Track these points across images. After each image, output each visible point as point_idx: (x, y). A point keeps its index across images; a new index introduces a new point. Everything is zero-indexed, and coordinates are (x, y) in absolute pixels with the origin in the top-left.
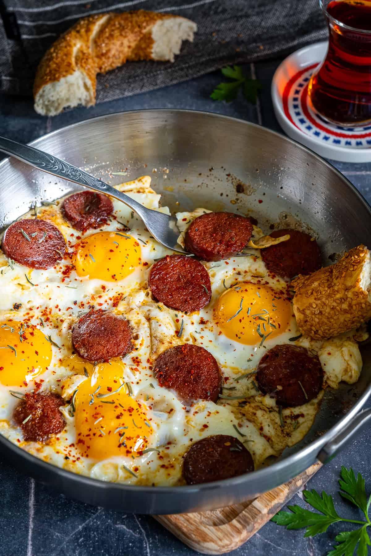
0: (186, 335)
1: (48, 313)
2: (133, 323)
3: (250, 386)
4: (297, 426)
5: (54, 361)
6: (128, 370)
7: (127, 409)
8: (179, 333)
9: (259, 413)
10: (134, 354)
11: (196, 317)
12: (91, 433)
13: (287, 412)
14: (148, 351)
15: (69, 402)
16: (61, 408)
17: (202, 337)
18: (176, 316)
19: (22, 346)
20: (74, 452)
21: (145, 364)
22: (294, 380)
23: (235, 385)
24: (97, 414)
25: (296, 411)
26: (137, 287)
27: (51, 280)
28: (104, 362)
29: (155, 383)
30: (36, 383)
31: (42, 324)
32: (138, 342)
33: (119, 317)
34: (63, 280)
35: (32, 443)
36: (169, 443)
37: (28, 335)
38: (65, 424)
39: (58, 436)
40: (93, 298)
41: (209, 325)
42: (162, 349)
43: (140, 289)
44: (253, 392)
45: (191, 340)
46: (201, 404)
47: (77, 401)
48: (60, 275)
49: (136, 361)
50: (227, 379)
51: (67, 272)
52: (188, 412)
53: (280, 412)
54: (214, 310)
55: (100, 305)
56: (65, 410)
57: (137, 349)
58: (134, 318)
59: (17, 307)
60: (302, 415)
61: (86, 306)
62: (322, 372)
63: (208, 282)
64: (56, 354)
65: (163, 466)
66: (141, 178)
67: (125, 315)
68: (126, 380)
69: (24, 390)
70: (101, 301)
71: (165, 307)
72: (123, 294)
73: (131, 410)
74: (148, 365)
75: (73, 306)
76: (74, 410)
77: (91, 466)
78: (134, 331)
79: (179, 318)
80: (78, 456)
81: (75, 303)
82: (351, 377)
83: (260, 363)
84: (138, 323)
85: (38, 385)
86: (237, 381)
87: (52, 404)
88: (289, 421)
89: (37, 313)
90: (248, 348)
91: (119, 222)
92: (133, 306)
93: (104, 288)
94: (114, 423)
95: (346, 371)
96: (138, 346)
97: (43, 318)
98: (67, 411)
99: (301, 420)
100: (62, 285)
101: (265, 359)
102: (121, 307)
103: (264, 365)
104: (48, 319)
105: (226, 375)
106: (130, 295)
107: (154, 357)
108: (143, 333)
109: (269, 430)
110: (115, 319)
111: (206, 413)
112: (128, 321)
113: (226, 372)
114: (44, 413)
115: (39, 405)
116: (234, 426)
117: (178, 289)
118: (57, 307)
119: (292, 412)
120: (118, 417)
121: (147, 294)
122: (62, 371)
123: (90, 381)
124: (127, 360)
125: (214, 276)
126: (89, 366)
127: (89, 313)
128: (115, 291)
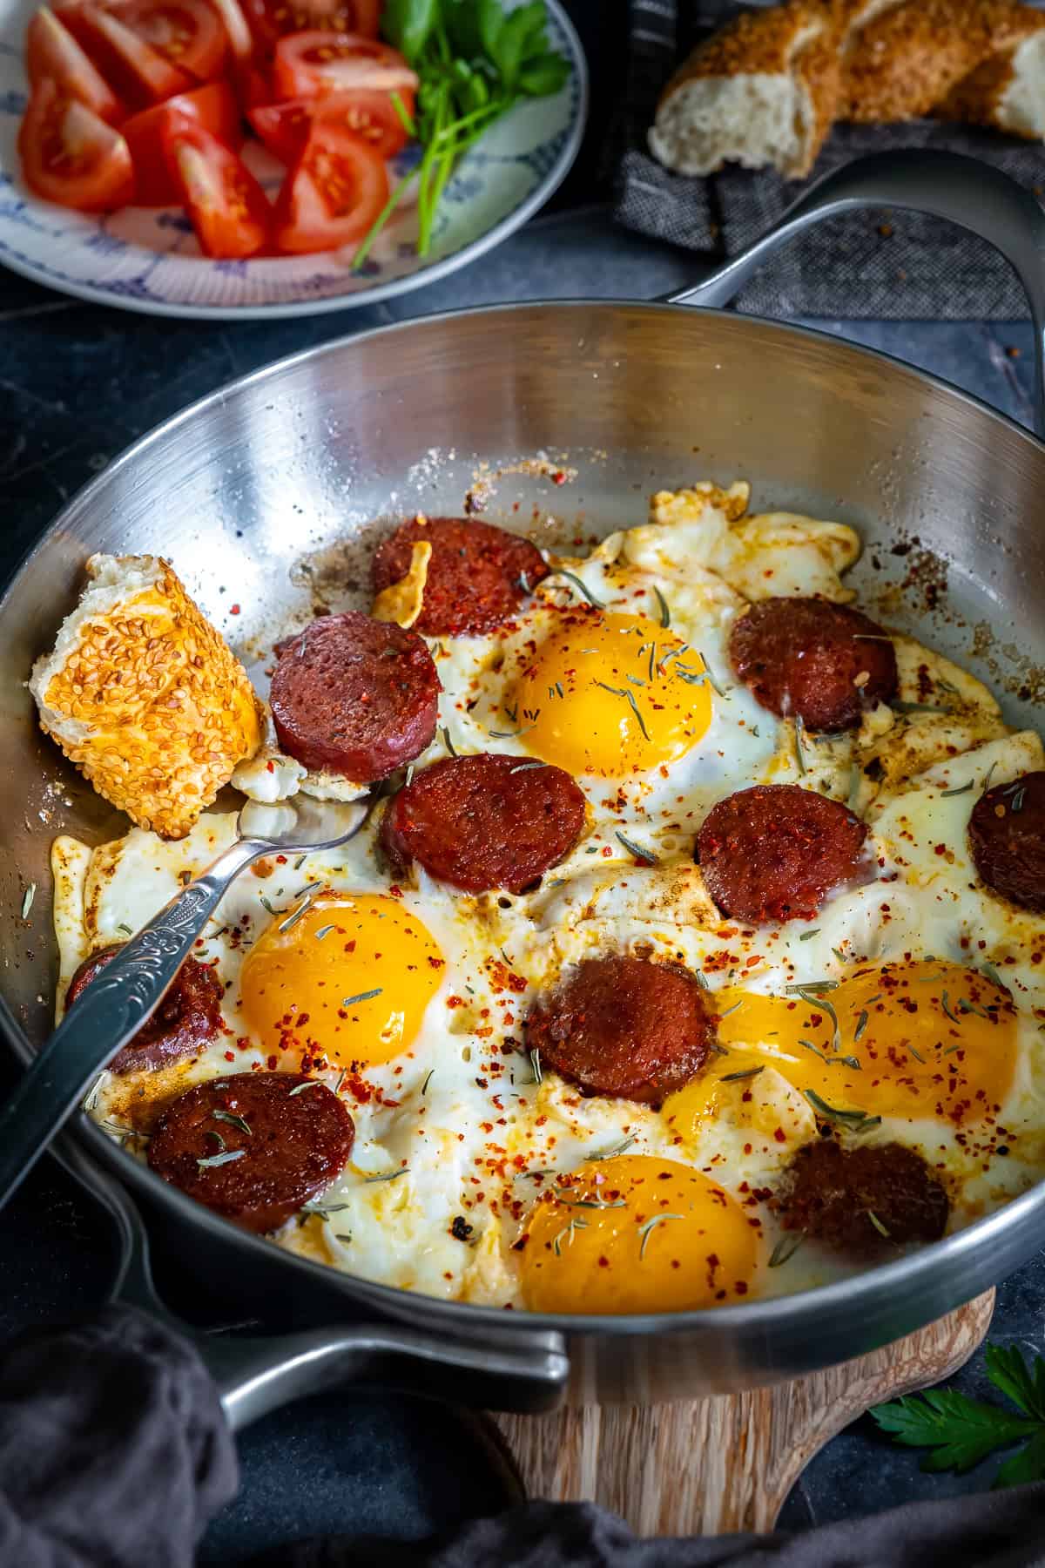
0: (653, 846)
1: (498, 1157)
2: (595, 953)
3: (823, 750)
4: (947, 685)
6: (747, 984)
7: (885, 989)
8: (643, 860)
9: (912, 743)
10: (695, 964)
11: (600, 812)
12: (948, 1077)
13: (909, 697)
14: (689, 931)
16: (845, 1148)
17: (665, 814)
18: (591, 850)
21: (733, 945)
22: (847, 644)
24: (892, 1052)
25: (908, 677)
26: (473, 921)
28: (714, 1030)
29: (798, 927)
30: (751, 1202)
31: (536, 1177)
32: (661, 951)
33: (567, 977)
34: (390, 1104)
36: (964, 941)
38: (896, 1148)
39: (932, 1163)
40: (483, 1035)
41: (632, 790)
42: (701, 898)
43: (484, 917)
44: (841, 747)
45: (673, 837)
46: (876, 845)
49: (716, 963)
50: (796, 783)
51: (361, 1092)
52: (895, 877)
53: (907, 710)
54: (589, 767)
55: (509, 1019)
56: (854, 1137)
57: (680, 955)
58: (578, 945)
59: (460, 1229)
60: (923, 670)
61: (500, 1058)
62: (815, 602)
63: (501, 760)
64: (653, 1149)
65: (1036, 958)
66: (56, 860)
67: (566, 964)
68: (777, 991)
69: (771, 1229)
70: (498, 1014)
71: (560, 869)
72: (490, 959)
73: (888, 983)
74: (738, 938)
75: (488, 1091)
76: (860, 1115)
78: (622, 953)
79: (600, 845)
80: (991, 1131)
81: (482, 1084)
83: (775, 711)
84: (595, 940)
85: (762, 1196)
86: (804, 772)
88: (933, 697)
93: (453, 1001)
94: (928, 1019)
95: (826, 555)
96: (674, 950)
97: (514, 1172)
98: (857, 1134)
99: (933, 675)
101: (765, 696)
102: (533, 971)
104: (520, 1163)
105: (789, 784)
106: (499, 944)
107: (716, 919)
108: (631, 931)
109: (957, 737)
110: (575, 988)
111: (903, 841)
112: (587, 962)
116: (946, 793)
118: (488, 1128)
119: (911, 687)
120: (912, 1009)
121: (505, 903)
124: (713, 981)
125: (473, 746)
126: (725, 1066)
127: (527, 1054)
128: (474, 974)
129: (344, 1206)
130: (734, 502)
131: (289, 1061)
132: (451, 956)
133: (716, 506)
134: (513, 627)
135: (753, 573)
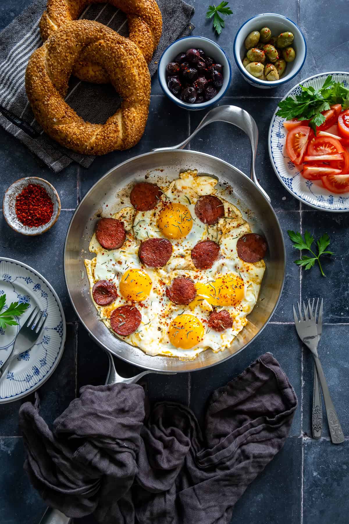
0: (184, 253)
1: (164, 315)
2: (176, 277)
3: (212, 228)
4: (233, 211)
5: (191, 313)
6: (201, 282)
7: (223, 284)
8: (182, 256)
9: (227, 227)
10: (192, 278)
11: (175, 248)
12: (233, 300)
13: (226, 215)
14: (191, 271)
15: (214, 308)
16: (217, 312)
17: (186, 246)
18: (174, 256)
19: (187, 328)
20: (238, 307)
21: (198, 274)
22: (216, 209)
23: (210, 235)
24: (224, 296)
25: (226, 210)
26: (156, 273)
27: (146, 313)
28: (196, 292)
29: (209, 270)
30: (203, 322)
31: (170, 318)
32: (187, 276)
33: (172, 282)
34: (146, 307)
35: (233, 325)
36: (236, 267)
37: (181, 325)
38: (225, 310)
39: (230, 313)
40: (159, 294)
41: (180, 242)
42: (193, 265)
43: (157, 272)
44: (215, 227)
45: (187, 251)
46: (221, 251)
47: (216, 305)
48: (143, 308)
49: (196, 277)
50: (208, 238)
51: (141, 305)
52: (224, 257)
53: (226, 218)
54: (172, 238)
55: (163, 291)
56: (218, 310)
58: (173, 276)
59: (159, 329)
60: (229, 208)
61: (163, 297)
62: (210, 196)
63: (157, 239)
64: (188, 312)
65: (247, 271)
66: (85, 265)
67: (172, 280)
68: (206, 282)
69: (206, 327)
70: (161, 290)
71: (169, 261)
72: (159, 280)
73: (223, 282)
74: (199, 272)
75: (161, 304)
76: (219, 306)
77: (245, 300)
78: (180, 276)
79: (175, 255)
80: (240, 306)
81: (160, 302)
82: (215, 183)
83: (204, 222)
84: (176, 274)
85: (205, 321)
86: (209, 234)
87: (214, 316)
88: (230, 215)
89: (163, 320)
90: (193, 226)
91: (114, 278)
92: (167, 275)
93: (154, 289)
94: (230, 290)
95: (211, 185)
96: (189, 276)
97: (166, 317)
98: (219, 309)
99: (230, 210)
100: (149, 308)
101: (202, 220)
102: (166, 281)
103: (205, 221)
104: (167, 316)
105: (206, 239)
106: (160, 277)
107: (195, 269)
108: (182, 272)
109: (235, 224)
110: (174, 284)
111: (226, 250)
112: (175, 279)
113: (205, 238)
114: (220, 319)
115: (216, 321)
116: (233, 239)
117: (160, 254)
118: (162, 311)
120: (228, 288)
121: (161, 269)
122: (197, 310)
123: (206, 299)
124: (196, 281)
125: (152, 236)
126: (198, 298)
127: (167, 296)
128: (157, 284)
129: (142, 331)
130: (194, 174)
131: (130, 303)
132: (153, 281)
133: (191, 175)
134: (156, 208)
135: (199, 190)
